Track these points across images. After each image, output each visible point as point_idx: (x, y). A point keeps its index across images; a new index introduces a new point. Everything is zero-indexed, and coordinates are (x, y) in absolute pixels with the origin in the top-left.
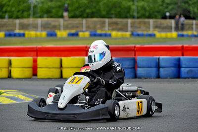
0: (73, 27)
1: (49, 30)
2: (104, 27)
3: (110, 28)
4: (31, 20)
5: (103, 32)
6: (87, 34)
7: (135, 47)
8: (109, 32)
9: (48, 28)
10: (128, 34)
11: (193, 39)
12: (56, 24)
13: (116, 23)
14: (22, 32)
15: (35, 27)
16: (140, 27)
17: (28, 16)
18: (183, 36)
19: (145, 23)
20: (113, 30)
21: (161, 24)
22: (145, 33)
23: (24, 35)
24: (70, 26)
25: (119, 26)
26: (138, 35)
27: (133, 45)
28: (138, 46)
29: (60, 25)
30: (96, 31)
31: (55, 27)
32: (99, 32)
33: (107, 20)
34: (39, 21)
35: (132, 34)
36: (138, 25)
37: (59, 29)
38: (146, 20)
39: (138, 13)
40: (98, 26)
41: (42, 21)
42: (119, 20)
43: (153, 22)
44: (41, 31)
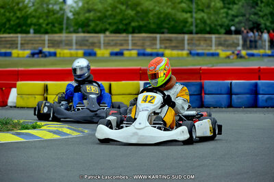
0: (116, 45)
1: (86, 48)
2: (155, 44)
3: (163, 46)
4: (63, 36)
5: (155, 51)
8: (161, 51)
9: (85, 45)
10: (185, 52)
11: (266, 59)
12: (95, 40)
13: (170, 40)
14: (52, 50)
15: (69, 44)
16: (199, 45)
17: (61, 31)
18: (252, 55)
19: (205, 40)
20: (166, 48)
21: (225, 41)
23: (55, 54)
24: (112, 43)
25: (173, 44)
26: (198, 54)
29: (100, 43)
30: (144, 49)
31: (93, 44)
32: (149, 50)
33: (158, 36)
34: (74, 36)
35: (190, 54)
36: (197, 42)
37: (100, 47)
38: (207, 36)
39: (196, 26)
40: (148, 43)
41: (77, 37)
42: (173, 36)
43: (216, 38)
44: (77, 49)
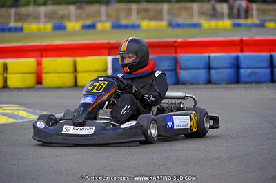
0: (88, 17)
1: (55, 21)
2: (131, 15)
3: (140, 16)
4: (31, 9)
6: (108, 25)
7: (175, 42)
8: (137, 22)
9: (55, 18)
10: (164, 24)
11: (254, 30)
12: (65, 12)
13: (147, 10)
14: (19, 25)
15: (36, 18)
16: (180, 15)
17: (28, 4)
18: (239, 25)
20: (143, 19)
22: (187, 22)
23: (21, 29)
24: (84, 15)
25: (152, 14)
26: (179, 26)
27: (173, 39)
28: (179, 40)
29: (69, 14)
30: (119, 21)
31: (63, 17)
32: (124, 22)
33: (134, 6)
34: (42, 10)
35: (170, 25)
36: (177, 12)
37: (69, 20)
38: (189, 5)
40: (123, 14)
42: (151, 6)
43: (199, 7)
44: (46, 22)
